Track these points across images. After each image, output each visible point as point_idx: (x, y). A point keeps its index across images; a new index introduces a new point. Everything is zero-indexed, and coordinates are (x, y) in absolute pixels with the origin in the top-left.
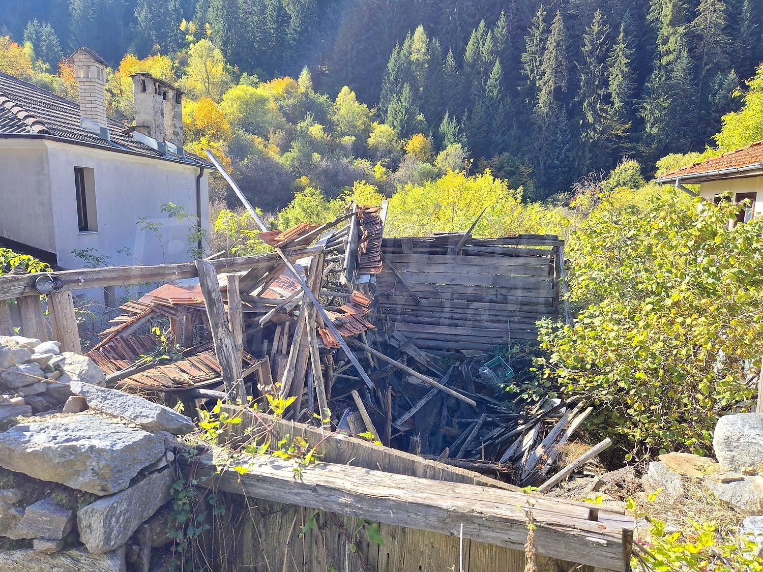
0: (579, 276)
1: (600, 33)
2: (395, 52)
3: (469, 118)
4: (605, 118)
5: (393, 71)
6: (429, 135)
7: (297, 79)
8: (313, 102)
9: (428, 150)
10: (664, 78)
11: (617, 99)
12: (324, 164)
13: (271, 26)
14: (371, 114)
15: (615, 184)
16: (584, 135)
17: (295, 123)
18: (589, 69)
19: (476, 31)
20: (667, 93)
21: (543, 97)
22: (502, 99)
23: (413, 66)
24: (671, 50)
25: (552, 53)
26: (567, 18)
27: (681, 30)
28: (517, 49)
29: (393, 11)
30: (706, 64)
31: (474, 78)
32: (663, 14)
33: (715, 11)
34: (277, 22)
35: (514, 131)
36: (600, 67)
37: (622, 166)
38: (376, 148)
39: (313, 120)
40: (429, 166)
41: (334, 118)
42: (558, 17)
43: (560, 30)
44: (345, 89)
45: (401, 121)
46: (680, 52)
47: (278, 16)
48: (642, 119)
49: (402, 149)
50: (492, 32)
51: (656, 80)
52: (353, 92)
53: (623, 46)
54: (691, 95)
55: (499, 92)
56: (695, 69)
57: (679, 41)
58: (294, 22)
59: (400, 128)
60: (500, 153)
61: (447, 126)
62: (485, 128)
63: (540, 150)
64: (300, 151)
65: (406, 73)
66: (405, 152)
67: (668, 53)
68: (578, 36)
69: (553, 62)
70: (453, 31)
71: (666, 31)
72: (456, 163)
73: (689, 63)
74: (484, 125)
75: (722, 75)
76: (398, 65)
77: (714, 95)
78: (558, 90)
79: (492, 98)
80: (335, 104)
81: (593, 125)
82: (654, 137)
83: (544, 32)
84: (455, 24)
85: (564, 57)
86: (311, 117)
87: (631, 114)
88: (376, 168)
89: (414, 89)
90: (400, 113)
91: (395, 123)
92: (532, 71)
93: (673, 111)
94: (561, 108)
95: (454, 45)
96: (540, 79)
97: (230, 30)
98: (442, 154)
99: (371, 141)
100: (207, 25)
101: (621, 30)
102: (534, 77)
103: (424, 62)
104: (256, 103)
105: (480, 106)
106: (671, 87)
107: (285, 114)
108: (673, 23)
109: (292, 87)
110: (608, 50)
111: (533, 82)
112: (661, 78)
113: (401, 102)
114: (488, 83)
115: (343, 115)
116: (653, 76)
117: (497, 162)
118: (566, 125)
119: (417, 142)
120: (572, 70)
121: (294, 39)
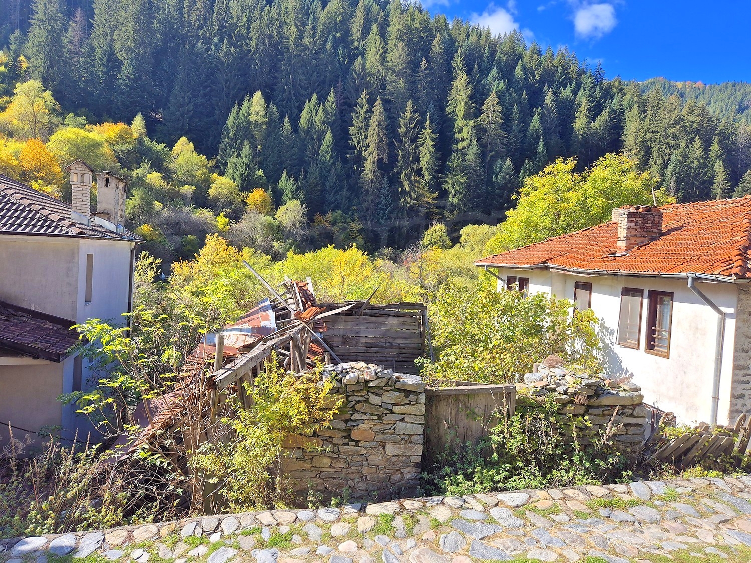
0: (438, 330)
1: (411, 119)
2: (234, 111)
3: (305, 177)
4: (418, 187)
5: (233, 128)
6: (268, 189)
7: (129, 124)
8: (149, 149)
9: (268, 204)
10: (460, 160)
11: (426, 172)
12: (165, 212)
13: (100, 70)
14: (209, 165)
15: (428, 242)
16: (403, 200)
17: (130, 169)
18: (404, 146)
19: (309, 102)
20: (463, 172)
21: (369, 165)
22: (334, 163)
23: (252, 127)
24: (465, 138)
25: (374, 130)
26: (386, 102)
27: (471, 123)
28: (345, 121)
29: (231, 72)
30: (490, 152)
31: (308, 143)
32: (458, 108)
33: (494, 111)
34: (107, 66)
35: (345, 192)
36: (413, 147)
37: (433, 228)
38: (217, 199)
39: (150, 167)
40: (270, 218)
41: (172, 166)
42: (379, 101)
43: (380, 112)
44: (183, 139)
45: (242, 175)
46: (471, 140)
47: (108, 61)
48: (446, 191)
49: (242, 201)
50: (323, 105)
51: (454, 161)
52: (191, 143)
53: (430, 131)
54: (480, 175)
55: (331, 157)
56: (483, 154)
57: (470, 132)
58: (127, 70)
59: (240, 181)
60: (333, 210)
61: (285, 183)
62: (319, 188)
63: (368, 210)
64: (142, 199)
65: (245, 131)
66: (245, 204)
67: (463, 140)
68: (394, 117)
69: (376, 137)
70: (288, 98)
71: (460, 122)
72: (295, 217)
73: (478, 150)
74: (319, 184)
75: (501, 160)
76: (237, 123)
77: (497, 176)
78: (380, 161)
79: (325, 162)
80: (171, 153)
81: (409, 192)
82: (455, 206)
83: (367, 112)
84: (290, 93)
85: (384, 134)
86: (148, 164)
87: (437, 186)
88: (219, 218)
89: (253, 147)
90: (240, 168)
91: (236, 176)
92: (359, 143)
93: (468, 186)
94: (383, 176)
95: (289, 111)
96: (366, 150)
97: (52, 67)
98: (282, 209)
99: (212, 192)
100: (22, 58)
101: (428, 118)
102: (361, 148)
103: (263, 123)
104: (88, 147)
105: (314, 168)
106: (466, 168)
107: (119, 159)
108: (465, 117)
109: (126, 133)
110: (418, 133)
111: (360, 152)
112: (458, 158)
113: (242, 158)
114: (322, 148)
115: (180, 164)
116: (453, 157)
117: (331, 219)
118: (388, 191)
119: (257, 196)
120: (391, 145)
121: (127, 85)
